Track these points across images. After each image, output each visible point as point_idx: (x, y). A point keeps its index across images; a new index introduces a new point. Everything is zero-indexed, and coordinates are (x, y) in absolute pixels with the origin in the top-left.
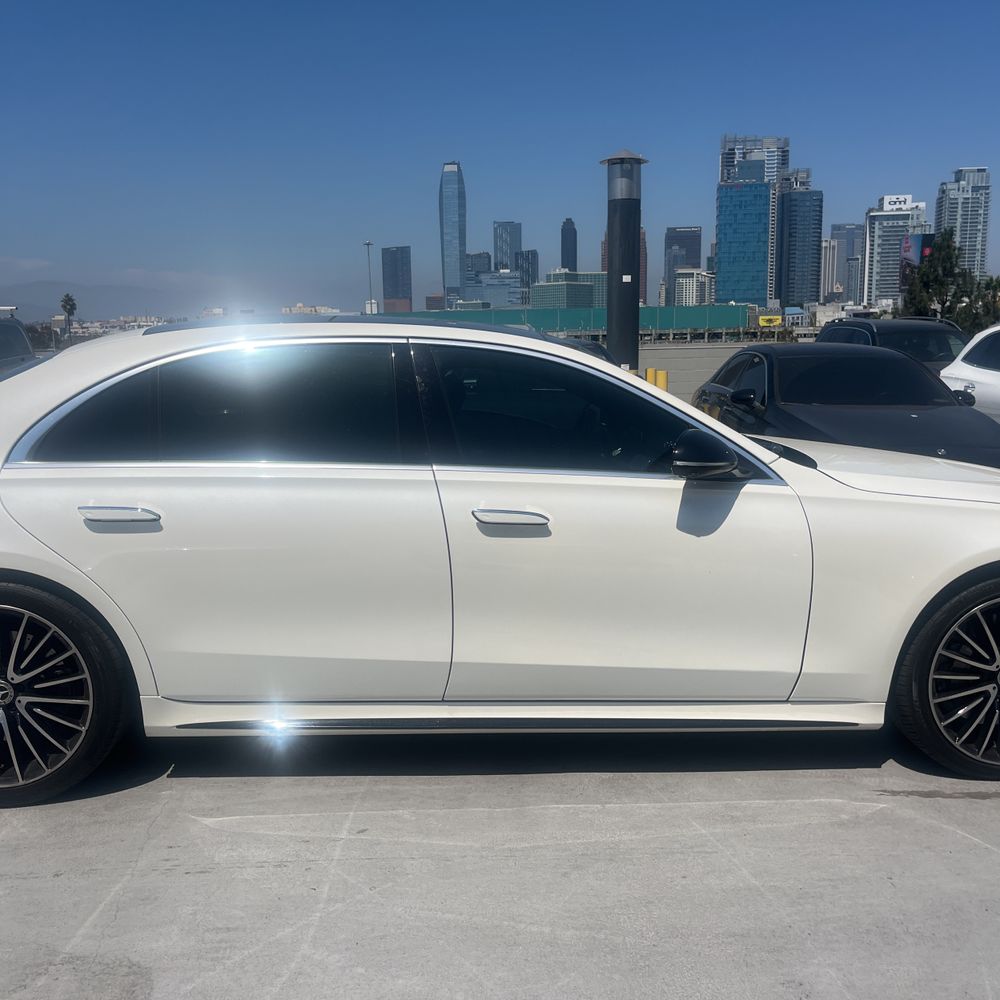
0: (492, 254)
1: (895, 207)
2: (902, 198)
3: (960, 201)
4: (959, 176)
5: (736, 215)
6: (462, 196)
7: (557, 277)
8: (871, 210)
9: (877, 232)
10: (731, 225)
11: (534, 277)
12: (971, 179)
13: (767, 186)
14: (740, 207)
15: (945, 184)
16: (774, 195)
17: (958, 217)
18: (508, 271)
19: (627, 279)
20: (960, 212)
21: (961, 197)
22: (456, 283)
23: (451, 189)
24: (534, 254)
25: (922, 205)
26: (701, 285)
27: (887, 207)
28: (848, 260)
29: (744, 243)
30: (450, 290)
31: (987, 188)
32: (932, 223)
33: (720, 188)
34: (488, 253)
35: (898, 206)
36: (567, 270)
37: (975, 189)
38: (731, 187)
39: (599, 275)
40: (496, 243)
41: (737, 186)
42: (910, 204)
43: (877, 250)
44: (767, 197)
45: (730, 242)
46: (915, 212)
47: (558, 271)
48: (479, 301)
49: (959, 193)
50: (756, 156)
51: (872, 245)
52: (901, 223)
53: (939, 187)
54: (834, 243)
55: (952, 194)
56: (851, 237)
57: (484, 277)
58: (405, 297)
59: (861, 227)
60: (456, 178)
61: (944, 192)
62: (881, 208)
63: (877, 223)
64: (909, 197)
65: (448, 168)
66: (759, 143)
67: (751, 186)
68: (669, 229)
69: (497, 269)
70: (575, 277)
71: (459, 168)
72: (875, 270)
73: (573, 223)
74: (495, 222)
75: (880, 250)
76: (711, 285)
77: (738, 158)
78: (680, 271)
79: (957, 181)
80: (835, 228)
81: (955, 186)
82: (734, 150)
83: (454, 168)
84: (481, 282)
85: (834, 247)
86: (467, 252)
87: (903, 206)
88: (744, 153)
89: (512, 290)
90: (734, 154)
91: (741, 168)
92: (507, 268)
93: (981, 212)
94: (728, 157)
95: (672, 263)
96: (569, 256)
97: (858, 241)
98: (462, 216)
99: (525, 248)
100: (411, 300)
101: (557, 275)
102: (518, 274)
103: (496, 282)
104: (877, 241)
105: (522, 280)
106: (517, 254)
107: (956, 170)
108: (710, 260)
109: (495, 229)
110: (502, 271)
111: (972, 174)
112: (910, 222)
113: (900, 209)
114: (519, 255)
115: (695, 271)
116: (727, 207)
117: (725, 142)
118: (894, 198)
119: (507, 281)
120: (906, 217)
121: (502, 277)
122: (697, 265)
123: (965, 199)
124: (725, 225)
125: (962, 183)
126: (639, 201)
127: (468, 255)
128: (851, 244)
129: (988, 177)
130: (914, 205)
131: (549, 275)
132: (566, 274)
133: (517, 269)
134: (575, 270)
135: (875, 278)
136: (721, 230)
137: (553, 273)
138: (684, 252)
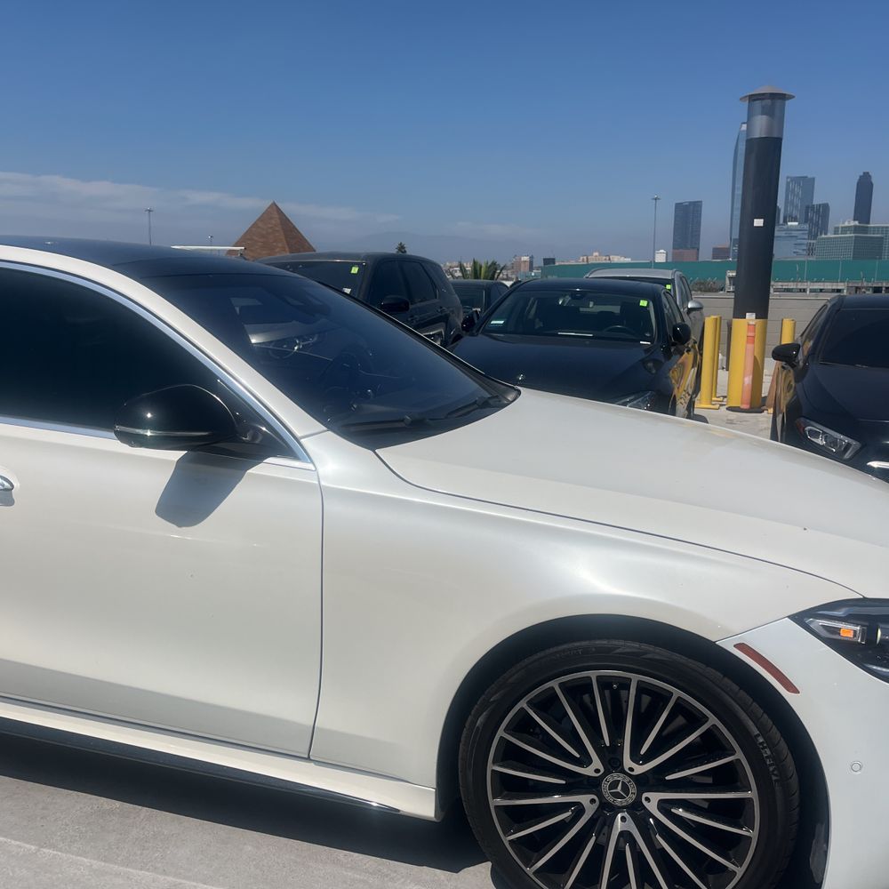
7: (845, 229)
11: (824, 229)
18: (797, 223)
19: (758, 222)
24: (826, 207)
30: (735, 241)
34: (777, 207)
36: (857, 223)
47: (846, 224)
58: (693, 248)
69: (785, 221)
70: (865, 230)
73: (870, 176)
74: (788, 178)
89: (799, 241)
92: (795, 221)
100: (698, 250)
101: (846, 227)
102: (806, 226)
103: (783, 234)
105: (810, 231)
106: (808, 207)
110: (789, 224)
114: (809, 208)
119: (794, 233)
121: (792, 229)
131: (838, 228)
132: (855, 227)
133: (806, 222)
134: (868, 223)
137: (842, 225)
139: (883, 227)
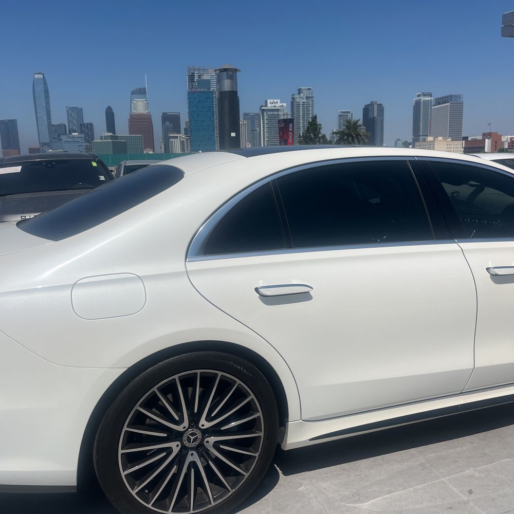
0: (67, 124)
1: (273, 105)
2: (275, 101)
3: (301, 103)
4: (300, 91)
5: (198, 107)
6: (46, 92)
7: (106, 137)
8: (262, 106)
9: (266, 117)
10: (196, 112)
11: (93, 139)
12: (305, 92)
13: (212, 92)
14: (200, 103)
15: (293, 95)
16: (216, 96)
17: (301, 111)
18: (77, 134)
20: (301, 109)
21: (301, 101)
22: (47, 141)
23: (39, 89)
24: (91, 125)
25: (285, 105)
26: (182, 142)
27: (269, 105)
28: (252, 131)
29: (203, 121)
30: (43, 144)
31: (312, 97)
32: (290, 113)
33: (189, 93)
34: (64, 124)
35: (274, 105)
36: (111, 134)
37: (307, 98)
38: (195, 93)
39: (127, 136)
40: (68, 118)
41: (197, 92)
42: (279, 104)
43: (266, 126)
44: (213, 98)
45: (196, 121)
46: (282, 108)
47: (106, 134)
48: (62, 150)
49: (300, 100)
50: (205, 77)
51: (264, 124)
52: (276, 113)
53: (291, 96)
54: (245, 122)
55: (298, 100)
56: (253, 119)
57: (63, 137)
58: (16, 148)
59: (257, 115)
60: (42, 82)
61: (294, 99)
62: (266, 105)
63: (265, 113)
64: (279, 101)
65: (37, 76)
66: (206, 71)
67: (204, 92)
68: (163, 113)
69: (70, 132)
70: (116, 137)
71: (43, 76)
72: (266, 136)
73: (111, 109)
74: (67, 107)
75: (267, 126)
76: (187, 143)
77: (196, 78)
78: (171, 135)
79: (299, 94)
80: (245, 115)
81: (298, 96)
82: (194, 73)
83: (41, 76)
84: (61, 140)
85: (245, 124)
86: (52, 123)
87: (276, 105)
88: (199, 76)
89: (80, 144)
90: (194, 76)
91: (198, 83)
92: (76, 132)
93: (310, 109)
94: (191, 77)
95: (166, 131)
96: (111, 126)
97: (256, 122)
98: (48, 103)
99: (85, 122)
100: (19, 149)
101: (106, 136)
102: (83, 136)
103: (70, 140)
104: (266, 122)
105: (85, 138)
106: (81, 125)
107: (298, 88)
108: (185, 130)
109: (68, 111)
110: (73, 134)
111: (305, 91)
112: (280, 113)
113: (275, 106)
114: (82, 125)
115: (179, 135)
116: (193, 102)
117: (189, 69)
118: (272, 101)
119: (76, 139)
120: (278, 110)
121: (73, 137)
122: (179, 132)
123: (303, 102)
124: (193, 112)
125: (301, 95)
127: (53, 125)
128: (253, 122)
129: (312, 92)
130: (281, 104)
131: (102, 136)
132: (111, 136)
133: (82, 133)
134: (115, 134)
135: (266, 139)
136: (191, 115)
137: (103, 135)
138: (172, 125)
139: (123, 136)
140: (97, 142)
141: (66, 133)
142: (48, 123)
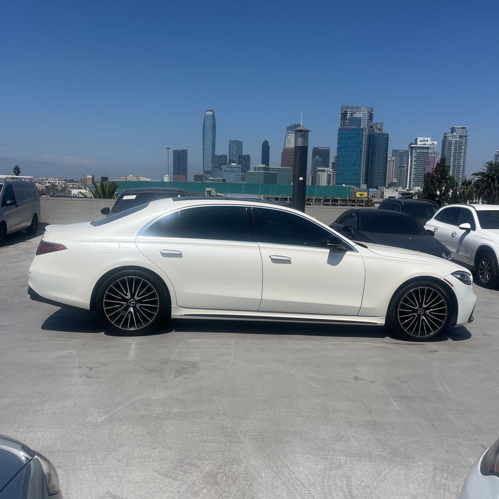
0: (228, 155)
1: (422, 143)
2: (426, 139)
3: (453, 142)
4: (453, 130)
5: (347, 143)
6: (214, 126)
7: (259, 169)
8: (412, 144)
9: (414, 155)
10: (344, 148)
11: (248, 168)
12: (459, 131)
13: (362, 130)
14: (349, 139)
15: (446, 133)
16: (365, 134)
17: (452, 149)
19: (301, 179)
20: (453, 147)
21: (454, 140)
22: (210, 169)
23: (209, 123)
24: (248, 156)
25: (435, 143)
26: (329, 175)
27: (419, 143)
28: (400, 167)
29: (350, 156)
30: (206, 172)
31: (466, 136)
32: (440, 152)
33: (340, 130)
34: (226, 155)
35: (424, 143)
36: (264, 165)
37: (461, 137)
38: (345, 130)
39: (280, 169)
40: (230, 150)
41: (348, 129)
42: (430, 142)
43: (414, 163)
44: (362, 135)
45: (344, 156)
46: (432, 146)
47: (260, 166)
48: (220, 178)
49: (453, 138)
50: (357, 115)
51: (411, 161)
52: (425, 151)
53: (444, 135)
54: (394, 158)
55: (450, 139)
56: (401, 156)
57: (223, 167)
58: (184, 175)
59: (407, 152)
60: (212, 118)
61: (446, 137)
62: (416, 143)
63: (414, 150)
64: (429, 139)
65: (208, 113)
66: (358, 109)
67: (354, 129)
68: (314, 148)
69: (230, 163)
70: (268, 169)
71: (213, 112)
72: (413, 173)
73: (268, 142)
74: (230, 140)
75: (415, 163)
76: (334, 176)
77: (349, 115)
78: (319, 169)
79: (452, 132)
80: (394, 151)
81: (451, 135)
83: (211, 113)
84: (222, 169)
85: (393, 160)
86: (216, 154)
87: (426, 143)
88: (351, 114)
89: (237, 173)
90: (347, 113)
91: (350, 120)
92: (235, 163)
93: (463, 147)
94: (344, 115)
95: (315, 165)
96: (265, 159)
97: (405, 158)
98: (214, 136)
99: (244, 154)
100: (187, 175)
102: (240, 166)
103: (229, 169)
104: (414, 159)
105: (242, 168)
106: (240, 156)
107: (451, 127)
108: (333, 164)
109: (230, 144)
110: (232, 164)
111: (459, 130)
112: (429, 151)
113: (425, 144)
114: (241, 157)
115: (326, 169)
116: (343, 139)
117: (343, 108)
118: (422, 139)
119: (235, 169)
120: (428, 148)
121: (232, 167)
122: (327, 166)
123: (455, 141)
124: (342, 147)
125: (454, 133)
126: (307, 147)
127: (216, 156)
128: (402, 159)
129: (466, 131)
130: (432, 143)
131: (255, 167)
132: (264, 167)
133: (240, 164)
134: (268, 166)
135: (413, 176)
136: (339, 150)
137: (257, 166)
138: (321, 159)
139: (276, 168)
140: (251, 173)
141: (226, 163)
142: (212, 153)
